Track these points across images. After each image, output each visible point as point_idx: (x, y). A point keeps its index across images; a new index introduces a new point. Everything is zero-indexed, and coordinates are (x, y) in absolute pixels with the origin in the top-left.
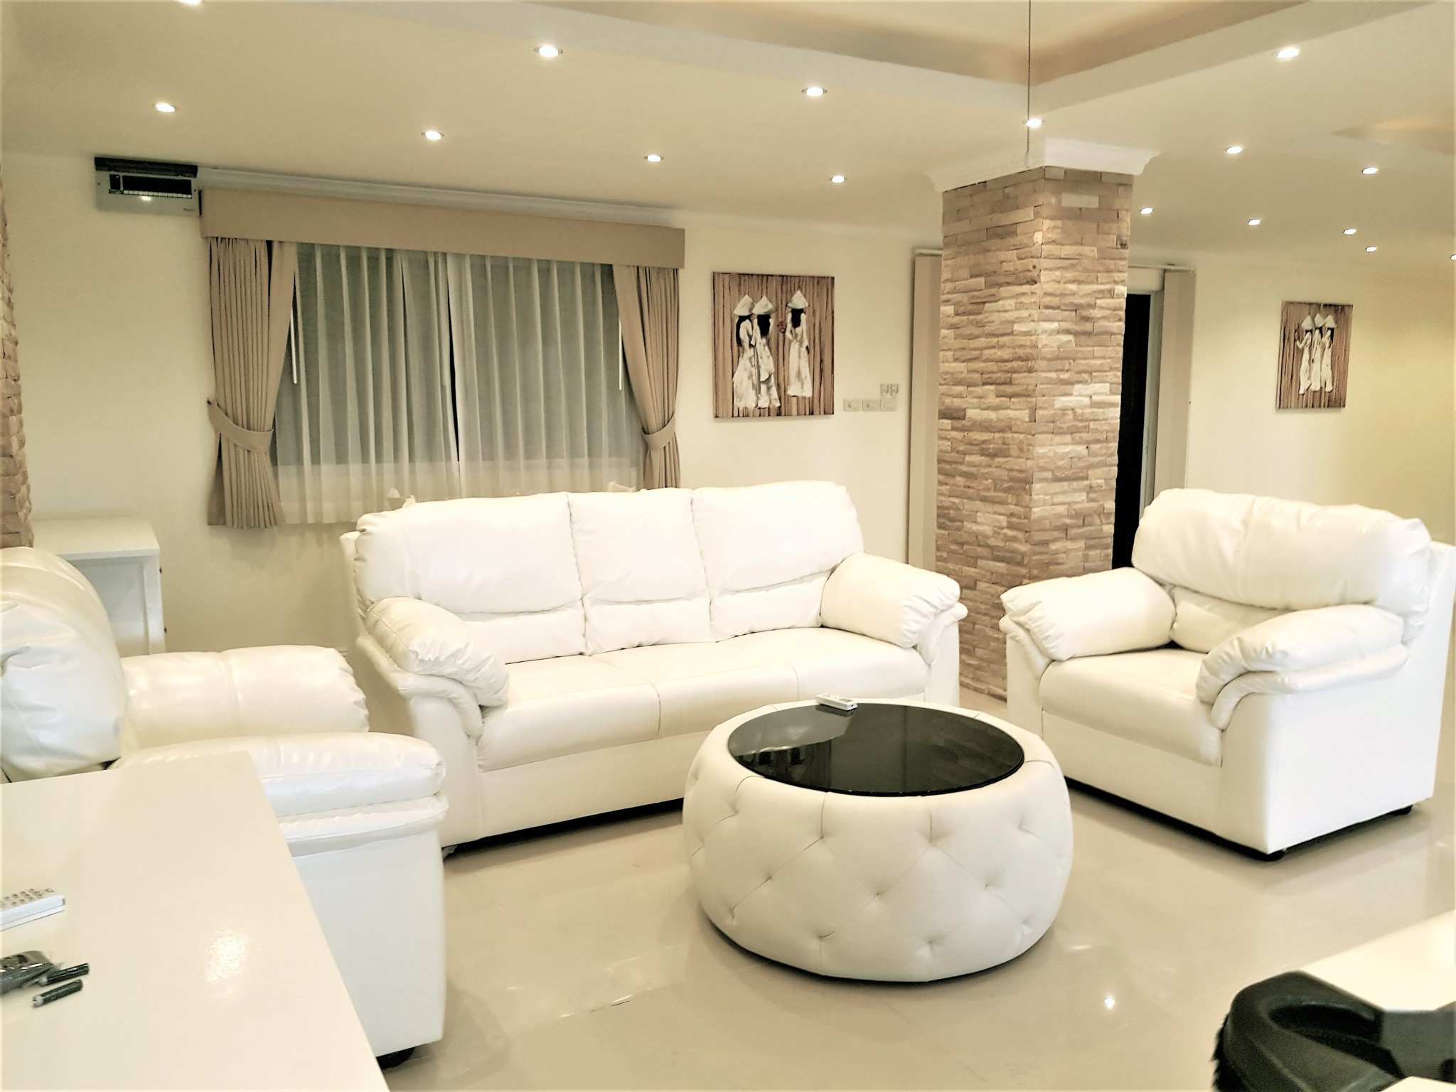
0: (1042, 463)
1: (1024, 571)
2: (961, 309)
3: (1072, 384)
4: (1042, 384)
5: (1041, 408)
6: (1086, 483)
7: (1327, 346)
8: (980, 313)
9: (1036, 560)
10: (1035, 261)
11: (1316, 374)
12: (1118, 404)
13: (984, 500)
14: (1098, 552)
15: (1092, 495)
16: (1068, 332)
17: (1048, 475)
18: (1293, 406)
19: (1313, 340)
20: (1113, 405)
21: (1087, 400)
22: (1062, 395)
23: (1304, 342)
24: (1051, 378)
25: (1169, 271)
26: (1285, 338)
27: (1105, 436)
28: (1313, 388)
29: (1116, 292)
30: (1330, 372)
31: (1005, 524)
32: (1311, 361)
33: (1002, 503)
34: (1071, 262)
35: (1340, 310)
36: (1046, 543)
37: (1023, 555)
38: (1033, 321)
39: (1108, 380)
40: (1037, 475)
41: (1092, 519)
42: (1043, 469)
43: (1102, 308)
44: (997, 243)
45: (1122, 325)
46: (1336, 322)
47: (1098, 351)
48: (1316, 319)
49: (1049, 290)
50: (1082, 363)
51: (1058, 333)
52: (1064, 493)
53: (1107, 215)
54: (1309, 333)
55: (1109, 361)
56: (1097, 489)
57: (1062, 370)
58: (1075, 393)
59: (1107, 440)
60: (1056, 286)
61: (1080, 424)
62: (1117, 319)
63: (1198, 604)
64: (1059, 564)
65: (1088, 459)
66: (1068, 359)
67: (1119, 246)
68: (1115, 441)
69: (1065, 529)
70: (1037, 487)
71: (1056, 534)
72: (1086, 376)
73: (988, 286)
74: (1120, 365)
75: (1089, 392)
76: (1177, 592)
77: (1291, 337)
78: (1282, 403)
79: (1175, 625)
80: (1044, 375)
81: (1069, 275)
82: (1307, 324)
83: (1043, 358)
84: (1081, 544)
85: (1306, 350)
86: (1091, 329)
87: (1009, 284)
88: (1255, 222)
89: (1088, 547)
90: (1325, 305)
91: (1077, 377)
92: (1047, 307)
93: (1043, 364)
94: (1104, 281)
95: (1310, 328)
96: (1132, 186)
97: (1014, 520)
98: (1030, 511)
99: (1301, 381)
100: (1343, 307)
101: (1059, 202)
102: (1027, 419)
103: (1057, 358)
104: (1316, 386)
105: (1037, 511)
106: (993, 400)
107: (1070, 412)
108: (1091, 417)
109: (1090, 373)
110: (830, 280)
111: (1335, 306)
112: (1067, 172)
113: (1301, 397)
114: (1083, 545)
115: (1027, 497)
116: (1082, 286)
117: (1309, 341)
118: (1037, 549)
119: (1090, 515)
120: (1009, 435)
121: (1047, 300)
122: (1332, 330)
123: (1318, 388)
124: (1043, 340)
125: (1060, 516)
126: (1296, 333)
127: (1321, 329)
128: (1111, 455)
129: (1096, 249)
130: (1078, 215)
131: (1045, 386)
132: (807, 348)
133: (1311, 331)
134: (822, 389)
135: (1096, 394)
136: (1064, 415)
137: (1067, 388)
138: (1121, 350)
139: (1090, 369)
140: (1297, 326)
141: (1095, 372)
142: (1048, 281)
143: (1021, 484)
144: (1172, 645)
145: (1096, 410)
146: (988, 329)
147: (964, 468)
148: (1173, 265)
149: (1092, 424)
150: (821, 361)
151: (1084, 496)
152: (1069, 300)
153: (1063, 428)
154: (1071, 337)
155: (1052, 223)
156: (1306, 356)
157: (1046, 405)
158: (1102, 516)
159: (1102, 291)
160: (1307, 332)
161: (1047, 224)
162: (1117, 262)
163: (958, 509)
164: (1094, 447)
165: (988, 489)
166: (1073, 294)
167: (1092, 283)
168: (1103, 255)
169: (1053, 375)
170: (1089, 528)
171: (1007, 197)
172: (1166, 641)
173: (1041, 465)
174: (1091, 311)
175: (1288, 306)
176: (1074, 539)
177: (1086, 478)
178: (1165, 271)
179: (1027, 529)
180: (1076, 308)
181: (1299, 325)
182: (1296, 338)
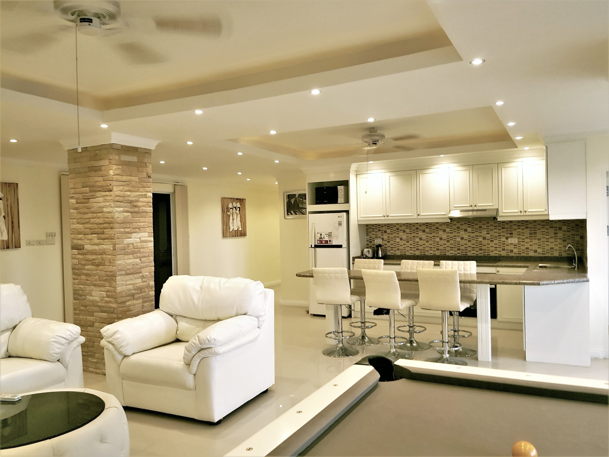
0: (120, 268)
1: (115, 316)
2: (79, 201)
3: (131, 233)
4: (117, 233)
5: (118, 244)
6: (141, 274)
7: (238, 214)
8: (88, 203)
9: (120, 310)
10: (111, 182)
11: (235, 224)
12: (152, 241)
13: (95, 285)
14: (148, 303)
15: (144, 280)
16: (128, 212)
17: (123, 272)
18: (228, 236)
20: (150, 241)
21: (138, 240)
22: (127, 238)
23: (230, 213)
24: (122, 231)
25: (177, 185)
26: (223, 211)
27: (148, 254)
28: (235, 229)
29: (147, 195)
30: (240, 223)
31: (105, 296)
32: (233, 219)
33: (104, 286)
34: (128, 183)
35: (241, 201)
36: (125, 302)
37: (114, 309)
38: (112, 207)
39: (147, 231)
40: (118, 273)
41: (144, 289)
42: (121, 270)
43: (142, 202)
44: (93, 173)
45: (151, 209)
46: (241, 205)
47: (142, 219)
48: (233, 204)
49: (118, 194)
50: (135, 225)
51: (123, 213)
52: (131, 280)
53: (140, 165)
54: (231, 209)
55: (147, 223)
56: (146, 277)
57: (126, 228)
58: (133, 237)
59: (149, 256)
60: (121, 193)
61: (136, 250)
62: (149, 206)
63: (186, 322)
64: (132, 311)
65: (141, 264)
66: (129, 223)
67: (148, 177)
68: (152, 256)
69: (133, 295)
70: (118, 278)
71: (128, 298)
72: (137, 230)
73: (91, 191)
74: (152, 225)
75: (139, 236)
76: (178, 318)
77: (225, 211)
78: (224, 236)
79: (178, 332)
80: (118, 230)
81: (126, 188)
82: (230, 206)
83: (117, 223)
84: (141, 301)
85: (231, 215)
86: (138, 211)
87: (100, 191)
88: (205, 169)
89: (144, 302)
90: (236, 199)
91: (134, 230)
92: (117, 201)
93: (117, 225)
94: (142, 191)
95: (232, 207)
96: (151, 153)
97: (109, 293)
98: (116, 289)
99: (230, 227)
100: (242, 199)
101: (120, 158)
102: (112, 249)
103: (124, 223)
104: (236, 229)
105: (119, 289)
106: (96, 241)
107: (131, 245)
108: (141, 247)
109: (139, 229)
110: (16, 185)
111: (240, 199)
112: (122, 146)
113: (231, 232)
114: (142, 302)
115: (115, 283)
116: (132, 193)
117: (232, 212)
118: (120, 305)
119: (144, 288)
120: (105, 256)
121: (117, 198)
122: (239, 208)
123: (236, 230)
124: (117, 215)
125: (130, 290)
126: (227, 209)
127: (235, 208)
128: (151, 262)
129: (137, 178)
130: (128, 164)
131: (119, 235)
132: (4, 216)
133: (232, 208)
134: (13, 236)
135: (142, 237)
136: (129, 246)
137: (129, 235)
138: (152, 219)
139: (139, 227)
141: (141, 228)
142: (117, 190)
143: (111, 277)
144: (178, 341)
145: (143, 244)
146: (92, 210)
147: (85, 272)
148: (178, 183)
149: (141, 249)
150: (12, 223)
151: (140, 280)
152: (127, 198)
153: (129, 252)
154: (129, 214)
155: (117, 167)
156: (231, 217)
157: (120, 243)
158: (149, 288)
159: (142, 195)
160: (231, 208)
161: (115, 167)
162: (147, 183)
163: (83, 290)
164: (143, 259)
165: (96, 280)
166: (129, 196)
167: (137, 191)
168: (141, 181)
169: (122, 230)
170: (144, 293)
171: (96, 155)
172: (175, 339)
173: (119, 268)
174: (137, 203)
175: (223, 199)
176: (137, 299)
177: (141, 273)
178: (175, 185)
179: (115, 297)
180: (131, 202)
181: (228, 206)
182: (227, 211)
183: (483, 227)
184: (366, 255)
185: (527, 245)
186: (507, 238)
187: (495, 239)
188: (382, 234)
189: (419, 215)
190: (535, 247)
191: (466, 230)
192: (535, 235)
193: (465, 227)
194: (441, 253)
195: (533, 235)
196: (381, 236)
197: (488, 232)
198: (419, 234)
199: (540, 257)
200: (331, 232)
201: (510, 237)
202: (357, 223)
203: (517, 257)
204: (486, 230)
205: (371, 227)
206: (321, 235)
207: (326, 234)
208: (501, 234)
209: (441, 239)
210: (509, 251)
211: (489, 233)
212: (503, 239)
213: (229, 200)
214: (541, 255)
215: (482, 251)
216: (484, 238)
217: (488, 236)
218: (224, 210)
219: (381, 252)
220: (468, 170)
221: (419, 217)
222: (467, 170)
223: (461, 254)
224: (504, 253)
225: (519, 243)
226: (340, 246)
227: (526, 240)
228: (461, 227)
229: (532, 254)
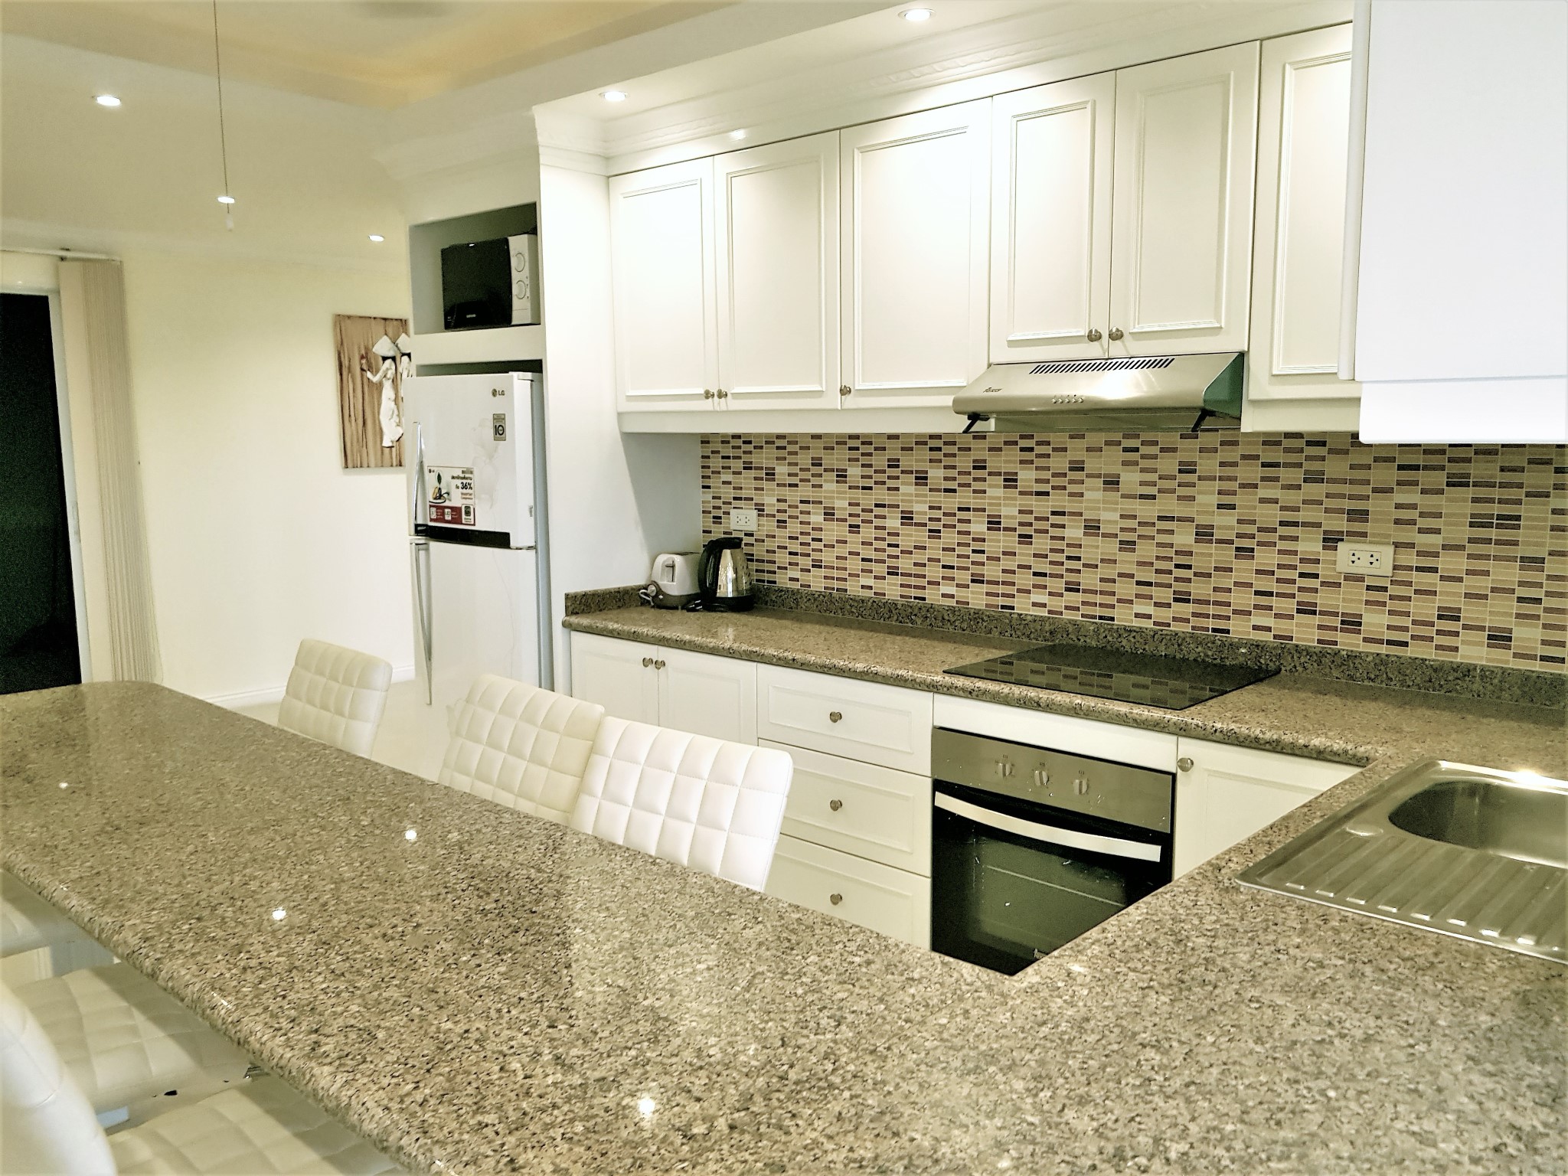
18: (371, 464)
19: (400, 369)
23: (381, 374)
26: (342, 367)
32: (399, 402)
48: (399, 341)
54: (388, 361)
78: (351, 460)
82: (382, 348)
85: (388, 386)
95: (391, 354)
99: (385, 430)
113: (387, 451)
117: (390, 371)
126: (364, 361)
133: (394, 359)
140: (363, 352)
148: (68, 250)
156: (388, 392)
160: (385, 359)
175: (341, 321)
178: (59, 255)
181: (368, 350)
182: (365, 367)
183: (1208, 465)
184: (660, 583)
185: (1450, 596)
186: (1331, 541)
187: (1259, 544)
188: (759, 485)
189: (845, 391)
190: (1499, 613)
191: (1112, 483)
192: (1507, 534)
193: (1109, 462)
194: (993, 600)
195: (1493, 533)
196: (752, 493)
197: (1227, 500)
198: (904, 494)
199: (1526, 677)
200: (468, 465)
201: (1349, 534)
202: (610, 430)
203: (1382, 661)
204: (1217, 485)
205: (719, 447)
206: (439, 478)
207: (453, 478)
208: (1301, 516)
209: (994, 524)
210: (1337, 622)
211: (1233, 507)
212: (1310, 544)
213: (379, 327)
214: (1537, 666)
215: (1186, 609)
216: (1204, 534)
217: (1225, 523)
218: (346, 363)
219: (736, 571)
220: (1089, 106)
221: (850, 401)
222: (1080, 106)
223: (1083, 616)
224: (1305, 632)
225: (1402, 575)
226: (500, 540)
227: (1447, 563)
228: (1092, 464)
229: (1474, 652)
